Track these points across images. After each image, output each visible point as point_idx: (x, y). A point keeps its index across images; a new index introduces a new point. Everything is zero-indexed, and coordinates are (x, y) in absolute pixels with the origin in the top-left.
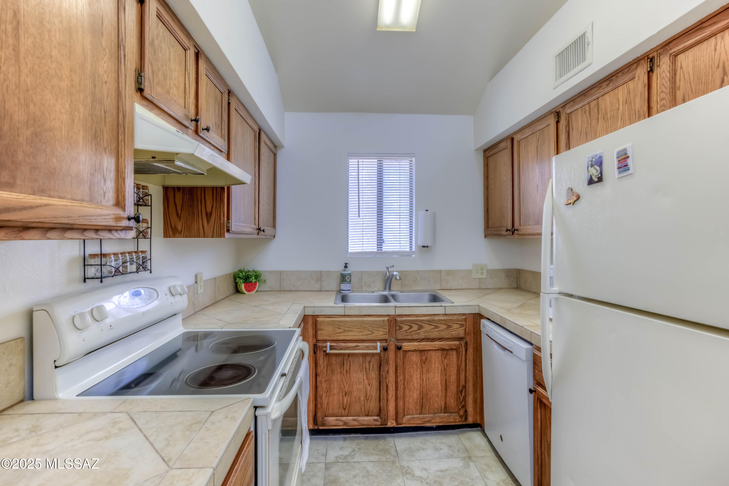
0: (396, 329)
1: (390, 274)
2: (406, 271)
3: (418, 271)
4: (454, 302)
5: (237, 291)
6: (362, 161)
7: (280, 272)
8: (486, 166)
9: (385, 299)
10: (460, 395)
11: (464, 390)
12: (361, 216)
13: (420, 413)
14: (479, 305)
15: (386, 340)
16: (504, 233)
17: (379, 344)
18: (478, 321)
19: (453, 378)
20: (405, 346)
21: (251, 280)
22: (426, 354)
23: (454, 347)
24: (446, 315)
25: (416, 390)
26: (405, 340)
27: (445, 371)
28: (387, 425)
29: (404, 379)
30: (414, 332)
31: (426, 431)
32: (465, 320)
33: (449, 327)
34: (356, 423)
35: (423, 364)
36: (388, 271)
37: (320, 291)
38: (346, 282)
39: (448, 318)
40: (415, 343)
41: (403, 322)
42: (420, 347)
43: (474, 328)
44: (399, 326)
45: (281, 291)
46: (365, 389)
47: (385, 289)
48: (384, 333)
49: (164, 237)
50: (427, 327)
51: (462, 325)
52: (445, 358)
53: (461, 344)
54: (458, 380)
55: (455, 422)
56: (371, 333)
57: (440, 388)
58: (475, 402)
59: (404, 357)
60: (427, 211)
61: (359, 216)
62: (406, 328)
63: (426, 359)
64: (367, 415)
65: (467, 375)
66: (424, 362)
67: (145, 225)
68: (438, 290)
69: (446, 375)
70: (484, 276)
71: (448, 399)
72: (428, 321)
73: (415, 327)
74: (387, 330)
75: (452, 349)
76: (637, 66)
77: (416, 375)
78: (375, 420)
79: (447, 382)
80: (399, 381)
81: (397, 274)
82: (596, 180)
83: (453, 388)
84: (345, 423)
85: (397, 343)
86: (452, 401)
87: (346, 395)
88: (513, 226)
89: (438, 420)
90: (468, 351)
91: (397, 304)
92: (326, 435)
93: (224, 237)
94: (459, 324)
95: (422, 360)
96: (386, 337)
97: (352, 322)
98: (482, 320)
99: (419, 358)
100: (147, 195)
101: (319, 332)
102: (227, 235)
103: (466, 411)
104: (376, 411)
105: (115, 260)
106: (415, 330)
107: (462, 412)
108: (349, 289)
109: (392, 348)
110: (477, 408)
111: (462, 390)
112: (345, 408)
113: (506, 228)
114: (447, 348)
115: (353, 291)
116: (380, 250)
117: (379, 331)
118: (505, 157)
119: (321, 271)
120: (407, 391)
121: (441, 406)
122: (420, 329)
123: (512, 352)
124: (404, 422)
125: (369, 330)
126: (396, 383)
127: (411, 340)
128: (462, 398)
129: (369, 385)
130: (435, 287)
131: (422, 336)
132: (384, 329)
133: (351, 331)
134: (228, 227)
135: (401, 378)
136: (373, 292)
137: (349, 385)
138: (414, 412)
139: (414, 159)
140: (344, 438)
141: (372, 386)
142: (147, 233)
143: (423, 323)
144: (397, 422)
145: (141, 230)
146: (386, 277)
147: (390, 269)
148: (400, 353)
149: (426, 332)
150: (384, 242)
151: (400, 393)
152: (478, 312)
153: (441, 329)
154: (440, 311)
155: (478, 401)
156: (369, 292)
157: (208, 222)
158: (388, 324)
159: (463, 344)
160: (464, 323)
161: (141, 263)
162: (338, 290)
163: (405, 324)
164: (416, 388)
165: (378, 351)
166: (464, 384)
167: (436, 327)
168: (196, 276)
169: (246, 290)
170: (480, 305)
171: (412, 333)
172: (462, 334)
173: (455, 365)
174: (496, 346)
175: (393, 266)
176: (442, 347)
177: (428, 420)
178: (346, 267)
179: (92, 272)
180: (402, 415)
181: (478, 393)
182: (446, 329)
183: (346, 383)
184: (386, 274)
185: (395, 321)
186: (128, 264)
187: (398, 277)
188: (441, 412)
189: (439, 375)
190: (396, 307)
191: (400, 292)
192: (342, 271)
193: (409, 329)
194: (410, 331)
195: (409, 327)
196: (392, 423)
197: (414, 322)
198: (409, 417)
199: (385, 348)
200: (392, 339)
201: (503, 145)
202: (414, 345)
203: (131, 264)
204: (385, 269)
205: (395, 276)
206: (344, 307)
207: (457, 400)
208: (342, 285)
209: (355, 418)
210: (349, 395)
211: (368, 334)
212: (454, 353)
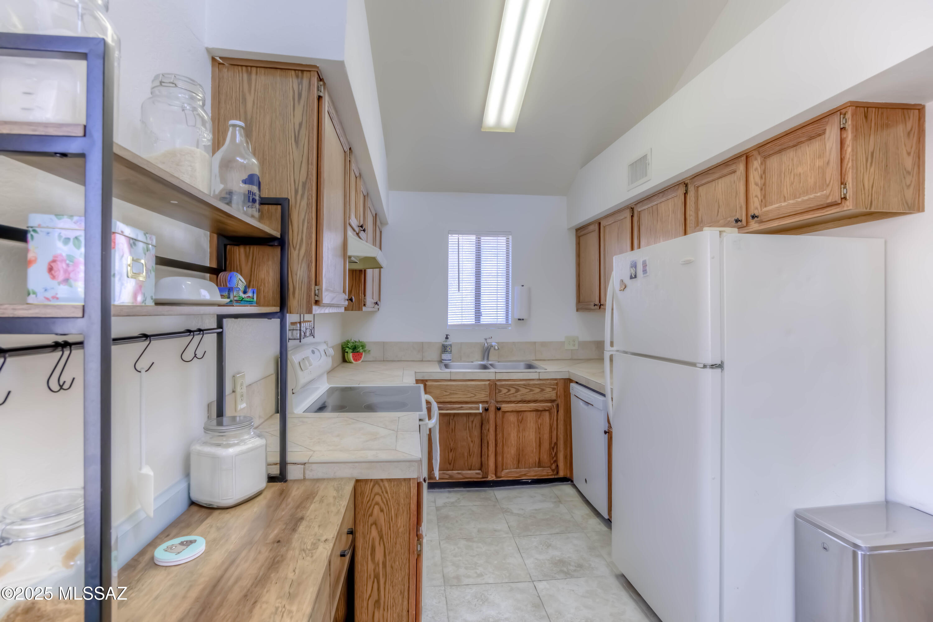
0: (496, 392)
1: (488, 345)
2: (503, 343)
3: (514, 342)
4: (547, 368)
5: (345, 360)
6: (461, 238)
7: (384, 343)
8: (578, 244)
9: (485, 367)
10: (552, 451)
11: (556, 447)
12: (461, 290)
13: (517, 467)
14: (568, 371)
15: (487, 402)
16: (593, 307)
17: (481, 405)
18: (568, 385)
19: (546, 436)
20: (504, 407)
21: (358, 350)
22: (522, 414)
23: (547, 409)
24: (540, 380)
25: (513, 447)
26: (504, 402)
27: (539, 430)
28: (487, 478)
29: (503, 437)
30: (512, 395)
31: (522, 485)
32: (557, 384)
33: (542, 390)
34: (460, 476)
35: (519, 423)
36: (487, 342)
37: (422, 361)
38: (447, 353)
39: (542, 382)
40: (513, 405)
41: (502, 386)
42: (517, 408)
43: (565, 392)
44: (499, 389)
45: (384, 361)
46: (468, 446)
47: (483, 359)
48: (485, 396)
50: (523, 391)
51: (554, 389)
52: (539, 418)
53: (553, 406)
54: (551, 438)
55: (548, 476)
56: (474, 395)
57: (534, 445)
58: (565, 457)
59: (503, 417)
60: (523, 286)
61: (459, 291)
62: (504, 391)
63: (522, 419)
64: (470, 469)
65: (559, 433)
66: (521, 421)
68: (533, 360)
69: (539, 433)
70: (576, 347)
71: (542, 455)
72: (524, 385)
73: (513, 390)
74: (488, 393)
75: (545, 410)
76: (678, 188)
77: (514, 433)
78: (477, 473)
79: (541, 440)
80: (498, 438)
81: (496, 345)
82: (633, 276)
83: (546, 445)
84: (451, 477)
85: (496, 405)
86: (545, 457)
87: (451, 451)
88: (600, 302)
89: (533, 473)
90: (559, 412)
91: (497, 371)
92: (433, 489)
93: (361, 310)
94: (551, 388)
95: (519, 419)
96: (487, 399)
97: (457, 385)
98: (571, 384)
99: (516, 419)
102: (364, 309)
103: (557, 466)
104: (478, 465)
105: (304, 327)
106: (513, 393)
107: (554, 467)
108: (450, 358)
109: (492, 409)
110: (567, 463)
111: (554, 446)
112: (450, 463)
113: (594, 303)
114: (541, 409)
115: (453, 361)
116: (478, 322)
117: (482, 394)
118: (592, 239)
119: (423, 342)
120: (505, 448)
121: (536, 461)
122: (517, 392)
123: (593, 405)
124: (502, 476)
125: (472, 393)
126: (496, 440)
127: (509, 402)
128: (554, 454)
129: (472, 442)
130: (530, 358)
131: (519, 398)
132: (485, 392)
133: (456, 394)
134: (365, 302)
135: (500, 436)
136: (472, 362)
137: (454, 443)
138: (512, 467)
139: (510, 237)
140: (449, 491)
141: (474, 443)
143: (520, 387)
144: (496, 476)
146: (484, 348)
147: (489, 341)
148: (500, 414)
149: (522, 395)
150: (481, 315)
151: (499, 450)
152: (568, 378)
153: (535, 392)
154: (535, 376)
155: (568, 457)
156: (468, 362)
158: (488, 388)
159: (555, 406)
160: (555, 387)
161: (311, 329)
162: (439, 359)
163: (504, 388)
164: (513, 445)
165: (481, 411)
166: (555, 441)
167: (531, 390)
169: (354, 359)
170: (570, 371)
171: (509, 396)
172: (554, 397)
173: (548, 425)
174: (582, 404)
175: (491, 337)
176: (537, 408)
177: (524, 473)
178: (447, 338)
180: (501, 469)
181: (569, 449)
182: (540, 392)
183: (451, 440)
184: (485, 344)
185: (495, 386)
186: (307, 330)
187: (496, 348)
188: (535, 467)
189: (534, 433)
190: (496, 373)
191: (497, 362)
192: (443, 342)
193: (507, 392)
194: (508, 394)
195: (507, 391)
196: (492, 477)
197: (511, 386)
198: (507, 471)
199: (487, 409)
200: (493, 401)
201: (591, 228)
202: (511, 407)
204: (484, 341)
205: (494, 347)
206: (450, 372)
207: (550, 455)
208: (443, 355)
209: (459, 471)
210: (454, 451)
211: (471, 397)
212: (547, 414)
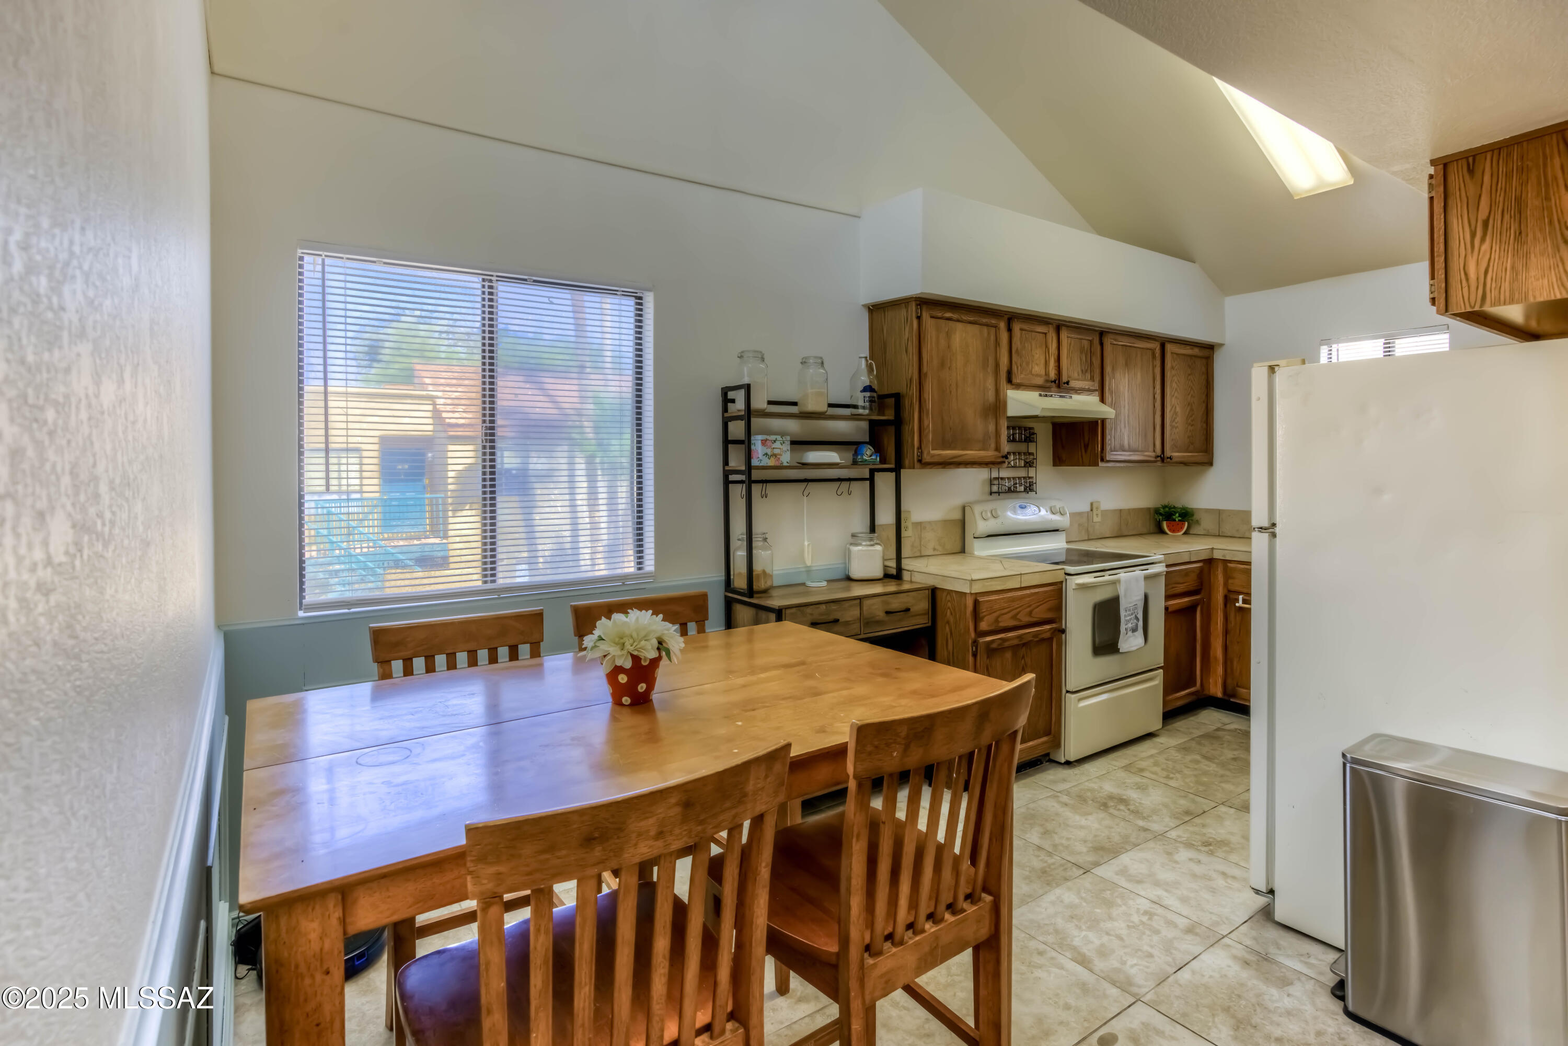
5: (1162, 532)
7: (1219, 511)
21: (1174, 517)
45: (1218, 536)
49: (1054, 465)
67: (1032, 457)
93: (1098, 465)
100: (1034, 434)
101: (1230, 581)
102: (1101, 464)
105: (1008, 482)
134: (1103, 458)
142: (1033, 463)
145: (1028, 461)
157: (1086, 452)
161: (1028, 485)
168: (1092, 504)
169: (1170, 530)
179: (995, 488)
186: (1018, 485)
203: (1020, 486)
